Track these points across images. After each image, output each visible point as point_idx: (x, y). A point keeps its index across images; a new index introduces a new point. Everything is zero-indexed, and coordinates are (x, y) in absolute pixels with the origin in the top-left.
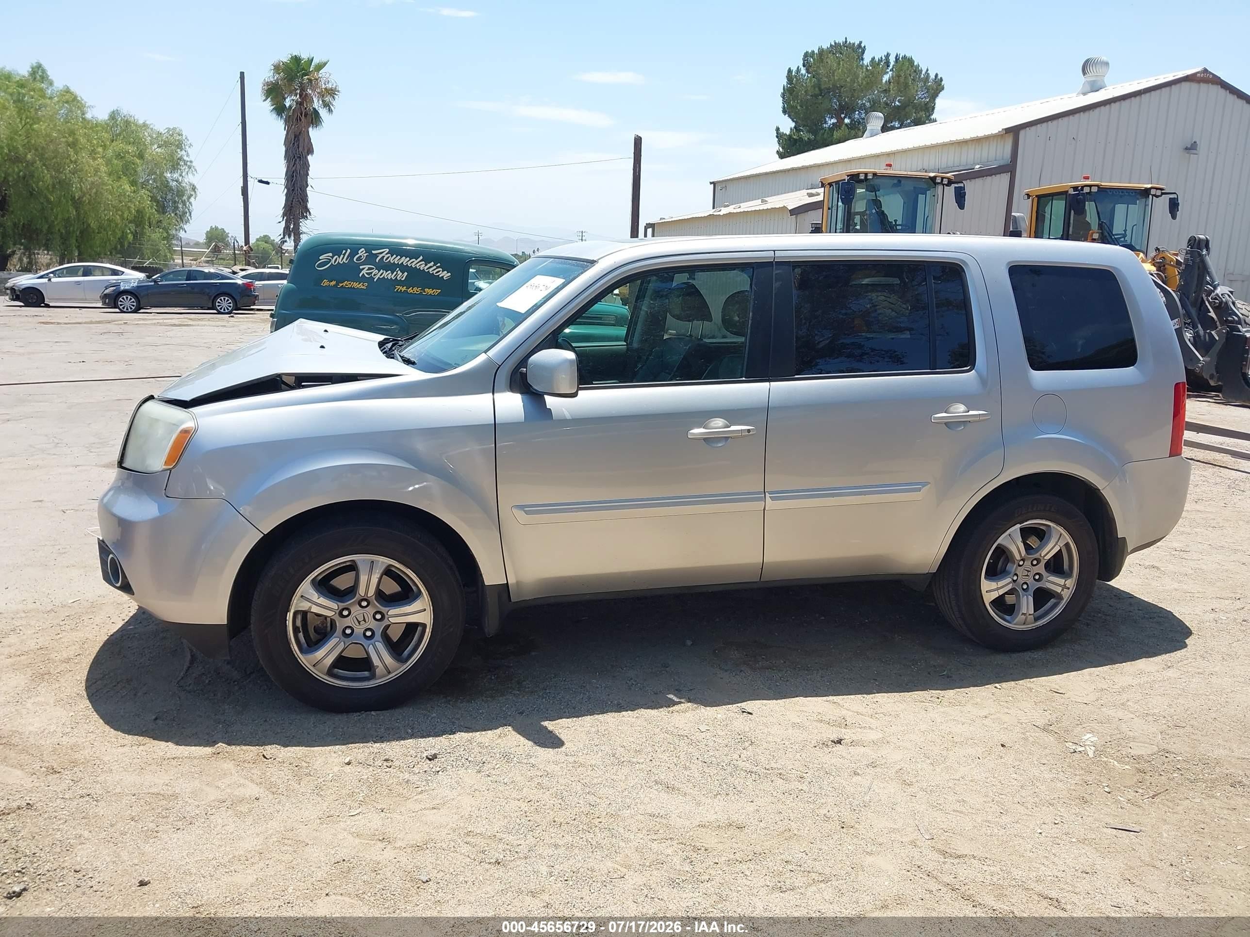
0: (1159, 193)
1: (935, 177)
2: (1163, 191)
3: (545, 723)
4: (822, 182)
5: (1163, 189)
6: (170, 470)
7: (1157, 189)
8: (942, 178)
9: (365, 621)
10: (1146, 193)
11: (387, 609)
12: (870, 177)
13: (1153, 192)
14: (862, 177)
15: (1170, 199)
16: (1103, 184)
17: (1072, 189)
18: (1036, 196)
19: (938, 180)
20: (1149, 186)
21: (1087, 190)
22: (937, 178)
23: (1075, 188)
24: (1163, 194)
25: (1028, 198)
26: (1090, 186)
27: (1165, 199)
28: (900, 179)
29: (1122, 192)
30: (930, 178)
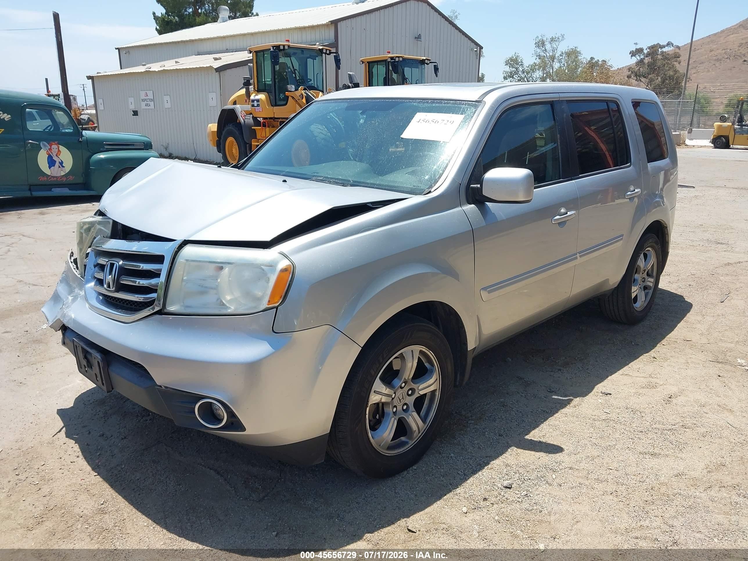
0: (428, 62)
1: (323, 49)
2: (430, 61)
3: (527, 437)
4: (250, 50)
5: (430, 60)
6: (277, 308)
7: (428, 60)
8: (326, 50)
9: (403, 399)
10: (423, 62)
11: (418, 385)
12: (286, 47)
13: (426, 61)
14: (282, 48)
15: (434, 65)
16: (405, 56)
17: (390, 58)
18: (367, 62)
19: (324, 51)
20: (425, 58)
21: (397, 59)
22: (324, 50)
23: (392, 58)
24: (430, 62)
25: (363, 63)
26: (399, 57)
27: (431, 66)
28: (303, 49)
29: (413, 61)
30: (319, 49)
